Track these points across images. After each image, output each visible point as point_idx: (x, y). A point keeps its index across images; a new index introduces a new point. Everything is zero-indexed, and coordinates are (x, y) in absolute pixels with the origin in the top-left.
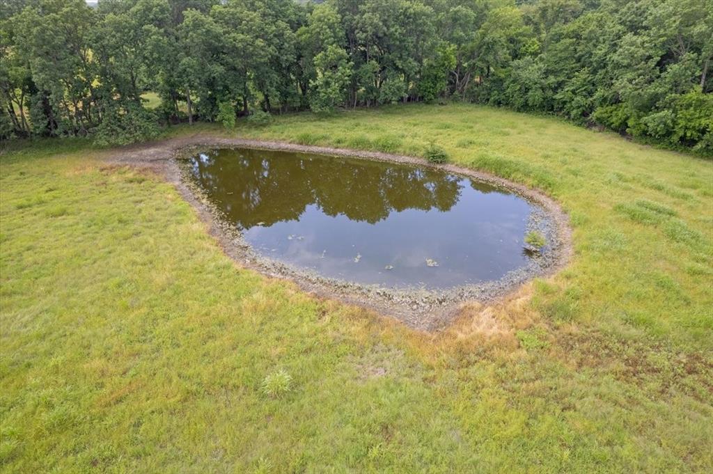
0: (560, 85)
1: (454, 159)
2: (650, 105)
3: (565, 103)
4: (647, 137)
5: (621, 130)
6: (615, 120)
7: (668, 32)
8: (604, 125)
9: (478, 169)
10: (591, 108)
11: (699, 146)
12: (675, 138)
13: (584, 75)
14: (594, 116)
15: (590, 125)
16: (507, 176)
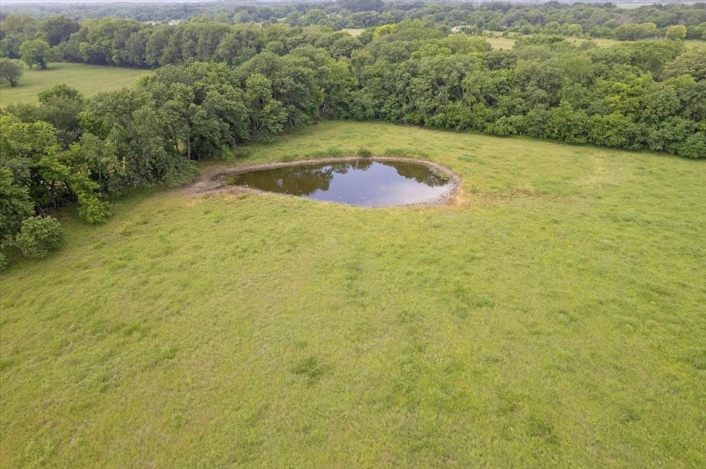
0: (381, 105)
1: (375, 153)
2: (433, 111)
3: (386, 114)
4: (434, 126)
5: (421, 124)
6: (417, 120)
7: (432, 77)
8: (411, 123)
9: (389, 156)
10: (402, 115)
11: (458, 128)
12: (447, 126)
13: (393, 97)
14: (404, 119)
15: (403, 123)
16: (405, 156)
